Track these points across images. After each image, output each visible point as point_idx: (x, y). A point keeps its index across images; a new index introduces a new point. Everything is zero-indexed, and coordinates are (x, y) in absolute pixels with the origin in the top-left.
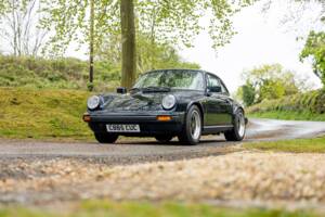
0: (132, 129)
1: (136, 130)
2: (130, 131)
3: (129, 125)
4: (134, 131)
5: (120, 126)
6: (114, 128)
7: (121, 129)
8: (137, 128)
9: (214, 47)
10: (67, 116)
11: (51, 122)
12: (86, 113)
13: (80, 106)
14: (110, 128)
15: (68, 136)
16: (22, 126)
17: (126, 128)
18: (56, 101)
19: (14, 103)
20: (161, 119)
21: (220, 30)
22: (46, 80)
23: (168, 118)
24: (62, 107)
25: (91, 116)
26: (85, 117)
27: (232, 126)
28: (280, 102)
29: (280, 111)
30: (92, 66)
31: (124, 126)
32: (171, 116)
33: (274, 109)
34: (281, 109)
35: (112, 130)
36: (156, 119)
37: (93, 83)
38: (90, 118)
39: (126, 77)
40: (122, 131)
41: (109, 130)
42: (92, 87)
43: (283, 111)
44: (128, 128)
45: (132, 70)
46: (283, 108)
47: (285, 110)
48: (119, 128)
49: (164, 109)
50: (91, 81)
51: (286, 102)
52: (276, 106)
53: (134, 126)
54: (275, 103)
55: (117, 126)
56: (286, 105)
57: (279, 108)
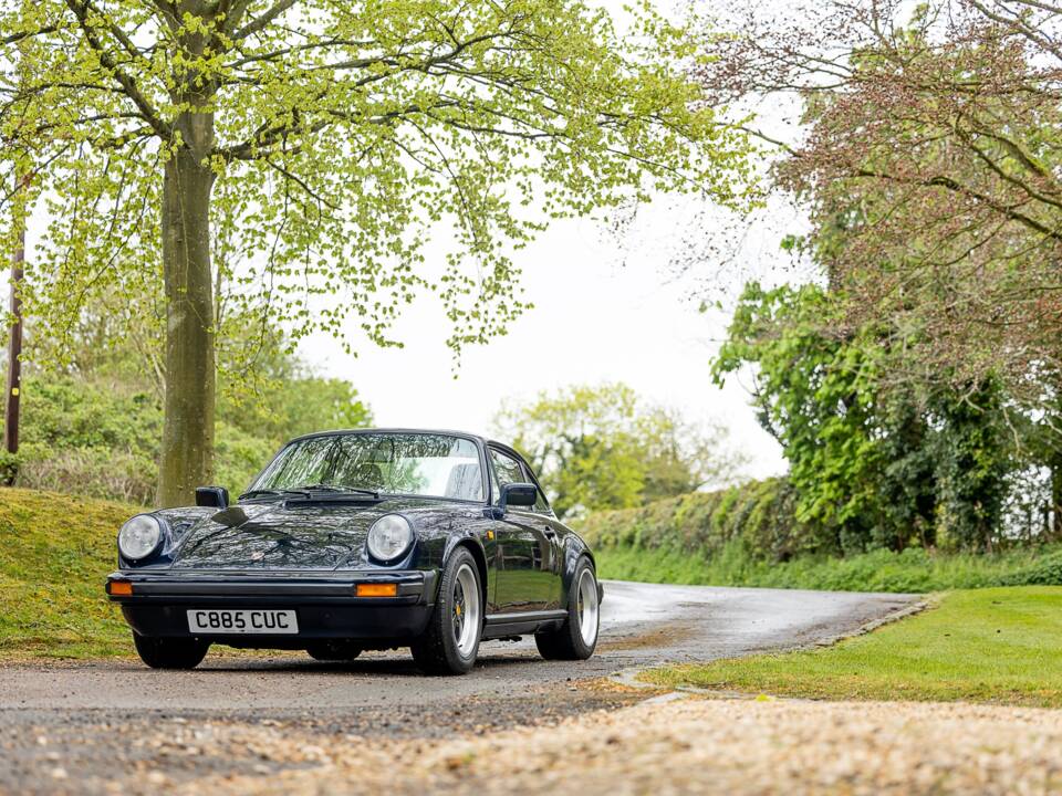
0: (270, 623)
1: (286, 626)
2: (264, 630)
3: (262, 612)
4: (277, 630)
5: (233, 613)
6: (212, 620)
7: (235, 623)
8: (290, 622)
9: (454, 344)
12: (117, 574)
13: (25, 543)
14: (196, 622)
17: (251, 622)
20: (367, 592)
21: (477, 291)
23: (389, 591)
25: (133, 584)
26: (113, 585)
27: (564, 611)
28: (638, 518)
29: (639, 551)
30: (17, 398)
31: (246, 615)
32: (397, 583)
33: (616, 542)
34: (642, 544)
35: (206, 626)
36: (352, 592)
37: (17, 455)
38: (133, 587)
39: (181, 442)
40: (238, 631)
41: (194, 628)
42: (15, 472)
43: (648, 549)
44: (259, 620)
45: (201, 421)
46: (648, 538)
47: (657, 546)
48: (228, 622)
49: (373, 560)
50: (13, 448)
51: (659, 520)
52: (625, 532)
53: (279, 614)
54: (623, 521)
55: (223, 614)
56: (659, 528)
57: (637, 541)
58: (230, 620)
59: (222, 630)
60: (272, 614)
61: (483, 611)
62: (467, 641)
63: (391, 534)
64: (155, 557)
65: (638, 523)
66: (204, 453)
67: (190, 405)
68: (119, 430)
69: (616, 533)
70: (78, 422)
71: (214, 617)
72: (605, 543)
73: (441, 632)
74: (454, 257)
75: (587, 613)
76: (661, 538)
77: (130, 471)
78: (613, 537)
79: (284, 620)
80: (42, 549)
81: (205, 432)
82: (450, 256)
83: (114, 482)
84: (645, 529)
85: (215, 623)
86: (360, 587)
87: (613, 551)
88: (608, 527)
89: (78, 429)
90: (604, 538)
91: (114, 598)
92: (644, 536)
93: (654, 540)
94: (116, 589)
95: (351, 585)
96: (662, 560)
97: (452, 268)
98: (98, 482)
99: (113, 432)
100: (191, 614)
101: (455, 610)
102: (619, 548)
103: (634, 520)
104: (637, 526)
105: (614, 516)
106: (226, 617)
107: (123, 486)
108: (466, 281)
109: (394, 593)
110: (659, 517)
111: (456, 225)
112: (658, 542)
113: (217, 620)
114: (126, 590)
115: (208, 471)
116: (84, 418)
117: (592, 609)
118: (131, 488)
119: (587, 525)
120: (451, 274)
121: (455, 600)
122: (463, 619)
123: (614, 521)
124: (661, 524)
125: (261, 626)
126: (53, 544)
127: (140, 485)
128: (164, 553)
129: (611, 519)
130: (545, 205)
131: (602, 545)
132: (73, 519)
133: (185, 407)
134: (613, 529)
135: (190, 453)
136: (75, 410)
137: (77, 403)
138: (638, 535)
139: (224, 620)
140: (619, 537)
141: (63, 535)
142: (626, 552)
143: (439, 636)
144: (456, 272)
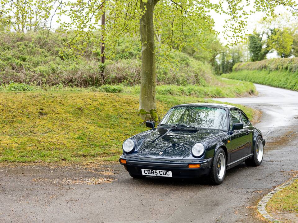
0: (164, 174)
1: (169, 175)
2: (163, 176)
3: (162, 171)
4: (166, 176)
5: (154, 171)
6: (148, 172)
7: (155, 173)
8: (170, 174)
10: (92, 128)
11: (79, 138)
12: (122, 156)
13: (103, 114)
14: (144, 172)
15: (96, 155)
16: (54, 144)
17: (159, 173)
18: (80, 109)
19: (41, 113)
20: (191, 167)
22: (58, 59)
23: (198, 166)
24: (86, 116)
25: (127, 161)
26: (121, 160)
27: (252, 154)
28: (289, 62)
29: (289, 72)
30: (104, 47)
31: (158, 171)
32: (200, 164)
33: (282, 68)
34: (290, 70)
35: (147, 173)
36: (187, 167)
37: (104, 64)
38: (126, 162)
39: (146, 84)
40: (156, 175)
41: (143, 174)
42: (104, 69)
43: (292, 72)
44: (161, 173)
45: (152, 77)
46: (292, 69)
47: (295, 72)
48: (153, 173)
49: (194, 156)
50: (103, 62)
51: (295, 64)
52: (285, 66)
53: (167, 172)
54: (284, 62)
55: (151, 171)
56: (295, 66)
57: (289, 69)
58: (153, 172)
59: (151, 175)
60: (165, 172)
61: (227, 163)
62: (221, 175)
63: (198, 149)
64: (133, 152)
65: (289, 63)
66: (152, 86)
67: (148, 73)
68: (133, 51)
69: (282, 65)
70: (122, 49)
71: (149, 171)
72: (279, 68)
73: (213, 174)
74: (227, 21)
75: (260, 152)
76: (296, 69)
77: (136, 66)
78: (282, 67)
79: (168, 173)
80: (108, 116)
81: (153, 80)
82: (226, 20)
83: (132, 70)
84: (291, 66)
85: (149, 173)
86: (189, 165)
87: (281, 71)
88: (280, 63)
89: (122, 52)
90: (279, 67)
91: (122, 164)
92: (291, 68)
93: (293, 69)
94: (122, 161)
95: (187, 165)
96: (296, 76)
97: (226, 24)
98: (127, 70)
99: (132, 52)
100: (143, 170)
101: (218, 166)
102: (283, 70)
103: (288, 62)
104: (289, 65)
105: (282, 60)
106: (152, 171)
107: (134, 71)
108: (230, 28)
109: (199, 167)
110: (295, 62)
111: (228, 9)
112: (295, 70)
113: (150, 172)
114: (125, 162)
115: (154, 92)
116: (123, 48)
117: (261, 151)
118: (137, 71)
119: (274, 61)
120: (226, 25)
121: (218, 163)
122: (220, 168)
123: (282, 62)
124: (296, 65)
125: (162, 174)
126: (110, 114)
127: (139, 70)
128: (136, 150)
129: (281, 61)
130: (254, 6)
131: (278, 69)
132: (116, 104)
133: (147, 74)
134: (282, 64)
135: (148, 87)
136: (121, 46)
137: (122, 43)
138: (289, 67)
139: (152, 172)
140: (283, 67)
141: (114, 110)
142: (286, 72)
143: (213, 175)
144: (227, 25)
